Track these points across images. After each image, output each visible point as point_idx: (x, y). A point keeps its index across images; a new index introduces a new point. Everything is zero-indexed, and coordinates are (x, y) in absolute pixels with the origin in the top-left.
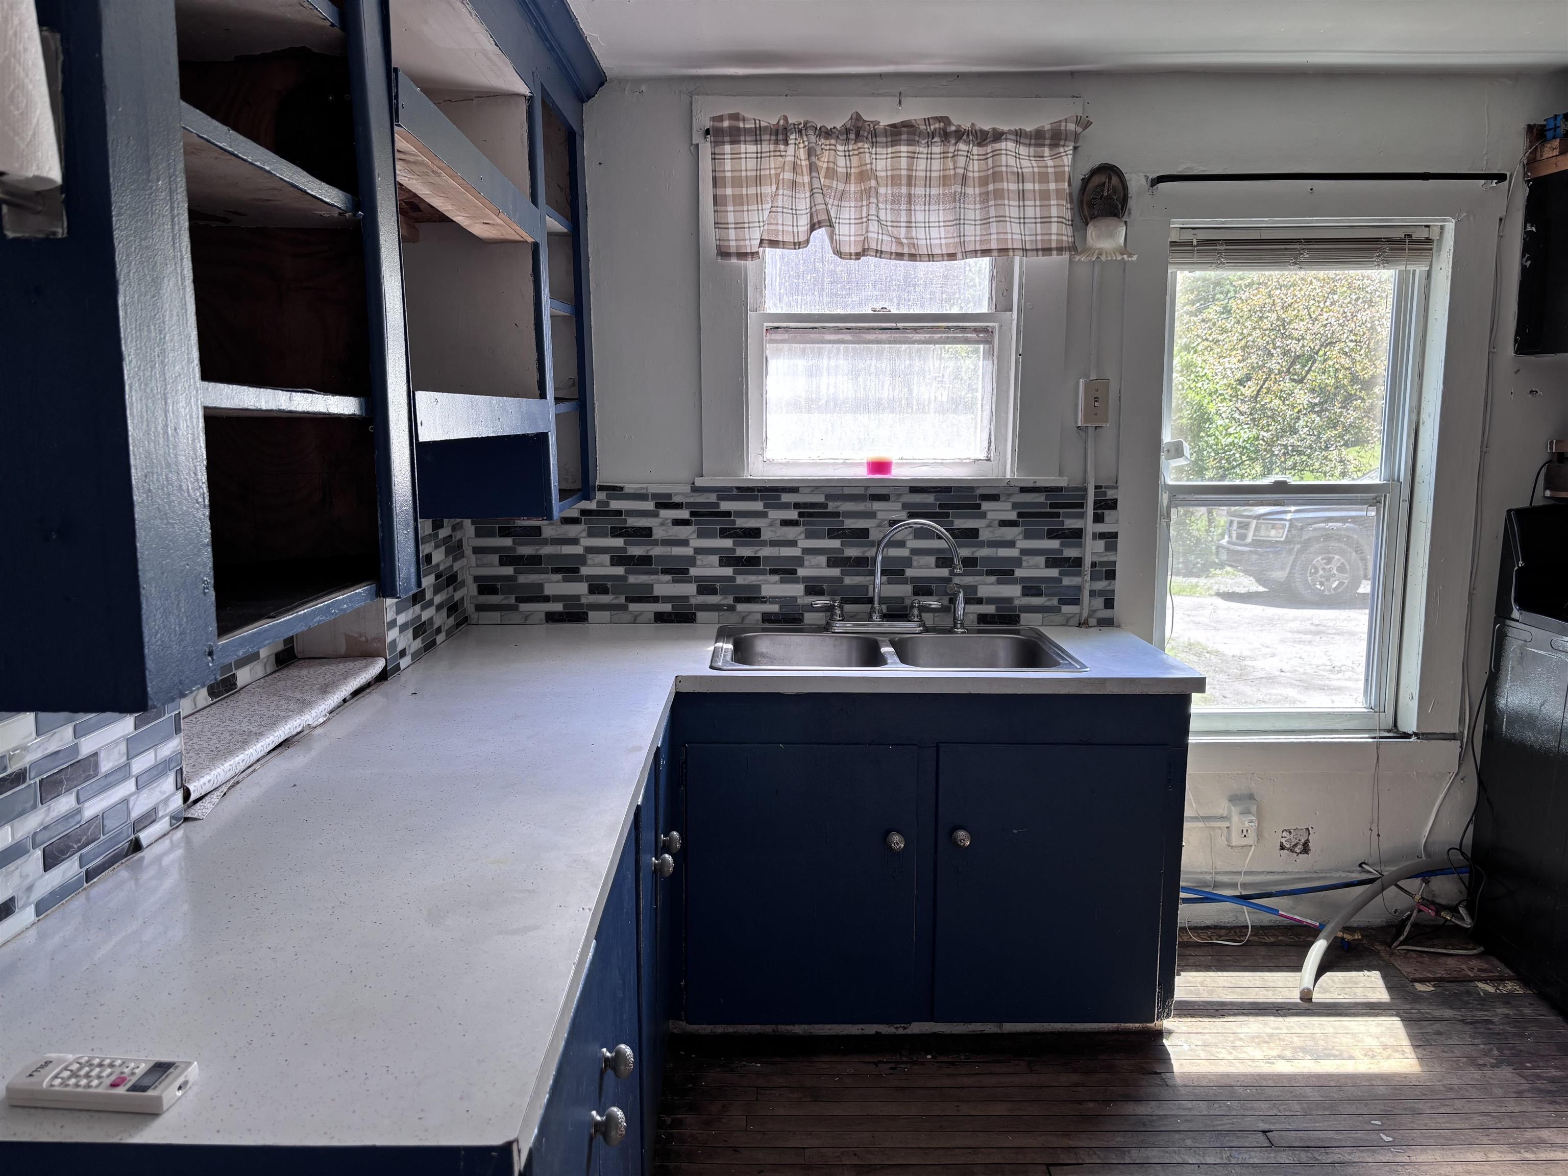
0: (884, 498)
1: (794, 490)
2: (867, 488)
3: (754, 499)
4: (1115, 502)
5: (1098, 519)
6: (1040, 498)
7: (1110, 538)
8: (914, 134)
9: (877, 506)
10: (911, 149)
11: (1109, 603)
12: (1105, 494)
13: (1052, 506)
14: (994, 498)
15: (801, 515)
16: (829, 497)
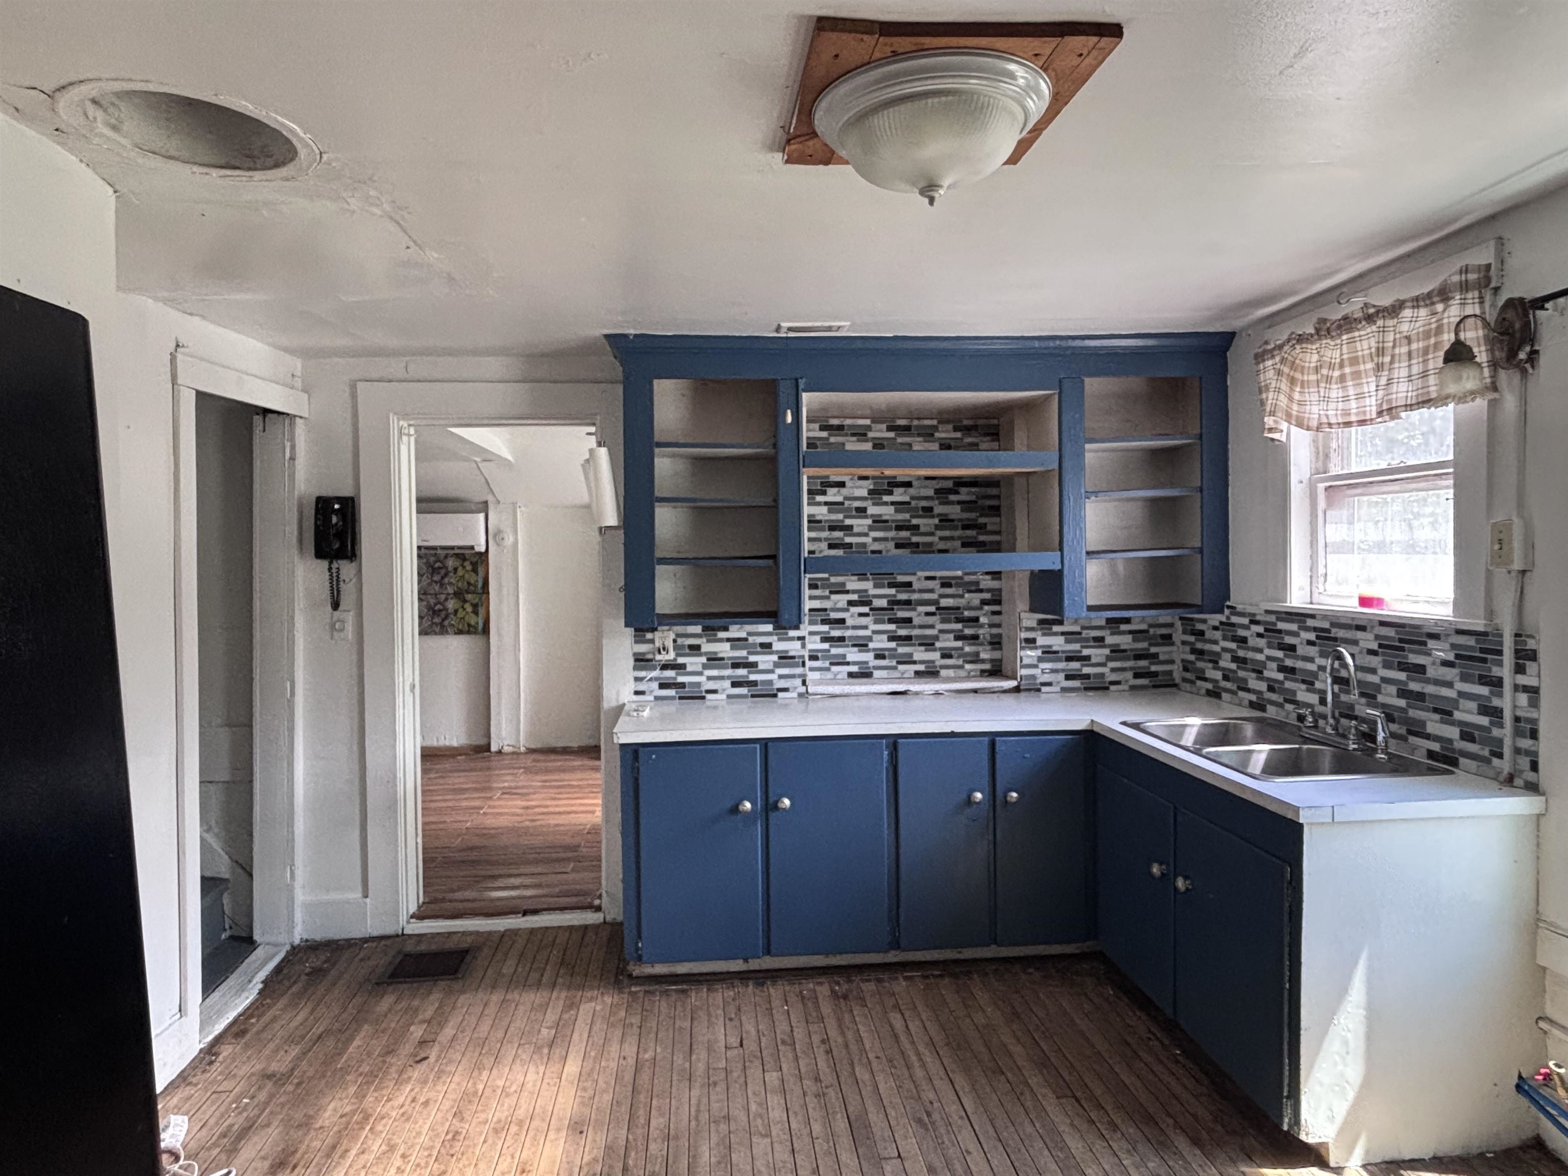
0: (1361, 628)
1: (1313, 616)
2: (1353, 619)
3: (1292, 621)
4: (1534, 652)
5: (1520, 669)
6: (1471, 641)
7: (1533, 692)
8: (1351, 323)
9: (1359, 635)
10: (1350, 335)
11: (1534, 767)
12: (1525, 643)
13: (1482, 650)
14: (1435, 636)
15: (1318, 637)
16: (1333, 625)
